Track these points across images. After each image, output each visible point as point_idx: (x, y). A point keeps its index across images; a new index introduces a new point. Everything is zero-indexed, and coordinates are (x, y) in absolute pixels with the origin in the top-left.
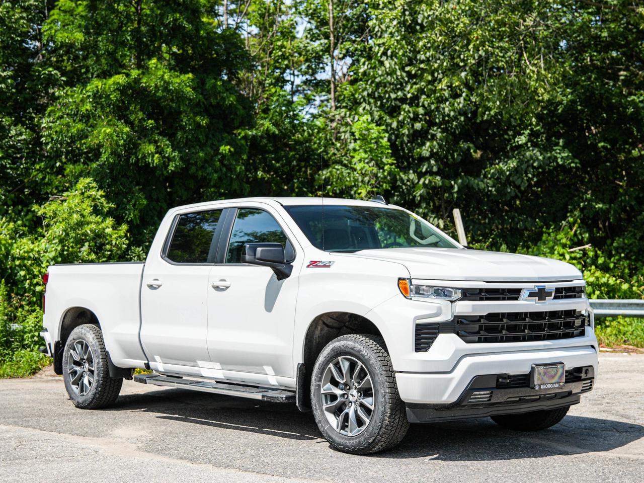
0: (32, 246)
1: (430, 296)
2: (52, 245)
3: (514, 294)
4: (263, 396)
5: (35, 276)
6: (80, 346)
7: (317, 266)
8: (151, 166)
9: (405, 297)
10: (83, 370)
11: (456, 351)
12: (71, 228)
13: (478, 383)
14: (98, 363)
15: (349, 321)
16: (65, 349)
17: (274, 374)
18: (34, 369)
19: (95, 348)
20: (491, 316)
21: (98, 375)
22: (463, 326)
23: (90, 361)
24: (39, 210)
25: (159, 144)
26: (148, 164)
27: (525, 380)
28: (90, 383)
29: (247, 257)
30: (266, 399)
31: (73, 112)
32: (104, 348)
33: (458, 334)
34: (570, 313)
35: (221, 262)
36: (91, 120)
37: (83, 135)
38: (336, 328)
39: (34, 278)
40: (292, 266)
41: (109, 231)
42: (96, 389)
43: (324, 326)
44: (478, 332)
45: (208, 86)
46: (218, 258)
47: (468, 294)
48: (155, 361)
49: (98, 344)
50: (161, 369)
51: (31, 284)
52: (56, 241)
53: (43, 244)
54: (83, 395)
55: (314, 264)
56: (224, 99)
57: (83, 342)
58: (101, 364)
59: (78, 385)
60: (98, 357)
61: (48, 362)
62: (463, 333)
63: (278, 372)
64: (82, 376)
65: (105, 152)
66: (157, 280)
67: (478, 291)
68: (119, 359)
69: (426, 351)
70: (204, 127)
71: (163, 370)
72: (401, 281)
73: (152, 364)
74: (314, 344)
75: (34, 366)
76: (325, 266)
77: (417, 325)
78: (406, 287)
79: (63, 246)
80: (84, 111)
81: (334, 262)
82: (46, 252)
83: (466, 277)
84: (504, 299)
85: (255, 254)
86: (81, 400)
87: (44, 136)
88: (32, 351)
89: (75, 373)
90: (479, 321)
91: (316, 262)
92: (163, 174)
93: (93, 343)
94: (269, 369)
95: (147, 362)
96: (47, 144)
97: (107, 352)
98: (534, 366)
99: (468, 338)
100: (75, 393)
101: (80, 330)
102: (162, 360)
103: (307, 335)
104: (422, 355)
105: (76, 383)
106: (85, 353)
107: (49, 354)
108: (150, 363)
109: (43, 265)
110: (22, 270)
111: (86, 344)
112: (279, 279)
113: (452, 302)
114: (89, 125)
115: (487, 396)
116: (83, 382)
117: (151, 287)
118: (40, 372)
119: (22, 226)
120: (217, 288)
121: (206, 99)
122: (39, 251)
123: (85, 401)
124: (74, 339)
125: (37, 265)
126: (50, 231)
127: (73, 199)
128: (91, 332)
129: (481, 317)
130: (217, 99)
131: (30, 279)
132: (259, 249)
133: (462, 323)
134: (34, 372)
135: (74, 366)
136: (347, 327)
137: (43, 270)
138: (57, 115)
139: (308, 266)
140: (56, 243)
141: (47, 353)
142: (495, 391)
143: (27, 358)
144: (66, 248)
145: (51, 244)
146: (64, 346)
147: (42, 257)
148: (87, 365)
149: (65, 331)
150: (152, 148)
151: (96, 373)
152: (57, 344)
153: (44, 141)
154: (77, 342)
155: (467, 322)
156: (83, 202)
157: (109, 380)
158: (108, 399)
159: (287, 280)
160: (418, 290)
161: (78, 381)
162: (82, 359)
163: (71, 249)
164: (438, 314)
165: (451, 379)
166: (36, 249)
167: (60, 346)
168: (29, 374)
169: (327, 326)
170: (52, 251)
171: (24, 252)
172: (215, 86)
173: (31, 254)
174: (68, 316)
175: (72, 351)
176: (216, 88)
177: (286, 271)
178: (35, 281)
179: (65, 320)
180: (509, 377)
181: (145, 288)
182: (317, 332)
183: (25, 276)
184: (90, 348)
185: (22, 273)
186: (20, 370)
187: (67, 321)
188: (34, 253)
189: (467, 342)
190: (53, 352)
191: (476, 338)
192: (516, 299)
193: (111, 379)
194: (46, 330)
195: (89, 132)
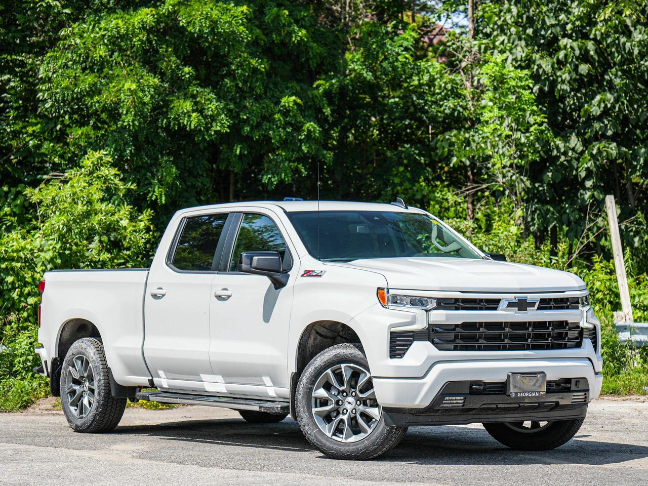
0: (23, 243)
1: (407, 306)
2: (50, 242)
3: (493, 304)
4: (260, 407)
5: (26, 284)
6: (80, 362)
7: (310, 276)
8: (188, 129)
9: (382, 306)
10: (82, 390)
11: (428, 358)
12: (75, 221)
13: (450, 388)
14: (99, 381)
15: (343, 331)
16: (64, 365)
17: (272, 386)
18: (25, 401)
19: (96, 364)
20: (465, 326)
21: (99, 394)
22: (439, 334)
23: (91, 378)
24: (34, 194)
25: (198, 100)
26: (183, 128)
27: (501, 388)
28: (90, 404)
29: (244, 266)
30: (262, 410)
31: (82, 59)
32: (106, 364)
33: (433, 342)
34: (562, 324)
35: (225, 270)
36: (106, 70)
37: (94, 91)
38: (330, 338)
39: (26, 287)
40: (289, 275)
41: (124, 223)
42: (97, 409)
43: (317, 335)
44: (454, 341)
45: (267, 19)
46: (222, 265)
47: (443, 304)
48: (159, 376)
49: (99, 359)
50: (165, 386)
51: (21, 295)
52: (55, 236)
53: (38, 240)
54: (82, 418)
55: (308, 273)
56: (289, 34)
57: (83, 357)
58: (102, 381)
59: (77, 407)
60: (99, 374)
61: (43, 394)
62: (437, 340)
63: (276, 383)
64: (81, 396)
65: (127, 113)
66: (161, 288)
67: (453, 301)
68: (122, 376)
69: (401, 358)
70: (262, 72)
71: (167, 387)
72: (380, 291)
73: (156, 380)
74: (308, 353)
75: (25, 398)
76: (317, 276)
77: (392, 333)
78: (384, 296)
79: (64, 243)
80: (98, 58)
81: (325, 271)
82: (41, 250)
83: (441, 287)
84: (481, 309)
85: (251, 263)
86: (79, 422)
87: (41, 90)
88: (23, 379)
89: (73, 392)
90: (454, 329)
91: (310, 271)
92: (204, 139)
93: (94, 358)
94: (267, 380)
95: (151, 378)
96: (45, 101)
97: (109, 369)
98: (510, 374)
99: (443, 345)
100: (73, 415)
101: (80, 344)
102: (166, 375)
103: (300, 344)
104: (396, 362)
105: (74, 404)
106: (86, 370)
107: (46, 374)
108: (154, 379)
109: (39, 269)
110: (8, 274)
111: (86, 359)
112: (276, 288)
113: (427, 311)
114: (103, 75)
115: (460, 401)
116: (82, 402)
117: (155, 296)
118: (32, 406)
119: (10, 215)
120: (219, 297)
121: (266, 35)
122: (31, 250)
123: (84, 424)
124: (73, 354)
125: (29, 269)
126: (47, 224)
127: (77, 180)
128: (92, 347)
129: (457, 326)
130: (280, 35)
131: (21, 287)
132: (256, 258)
133: (437, 331)
134: (25, 406)
135: (73, 385)
136: (341, 337)
137: (37, 276)
138: (59, 63)
139: (303, 275)
140: (54, 239)
141: (43, 372)
142: (469, 397)
143: (17, 387)
144: (68, 245)
145: (48, 240)
146: (61, 364)
147: (36, 257)
148: (87, 384)
149: (63, 346)
150: (188, 105)
151: (96, 391)
152: (54, 361)
153: (41, 98)
154: (77, 358)
155: (442, 331)
156: (90, 184)
157: (111, 400)
158: (109, 421)
159: (283, 290)
160: (395, 300)
161: (77, 403)
162: (82, 377)
163: (74, 248)
164: (412, 323)
165: (423, 384)
166: (29, 247)
167: (57, 363)
168: (20, 407)
169: (320, 335)
170: (49, 250)
171: (13, 251)
172: (278, 16)
173: (21, 254)
174: (66, 329)
175: (70, 368)
176: (279, 20)
177: (283, 280)
178: (27, 290)
179: (63, 334)
180: (485, 384)
181: (148, 297)
182: (311, 341)
183: (13, 283)
184: (90, 365)
185: (10, 279)
186: (8, 403)
187: (66, 335)
188: (26, 252)
189: (440, 349)
190: (49, 371)
191: (452, 347)
192: (495, 309)
193: (113, 398)
194: (42, 346)
195: (103, 85)
